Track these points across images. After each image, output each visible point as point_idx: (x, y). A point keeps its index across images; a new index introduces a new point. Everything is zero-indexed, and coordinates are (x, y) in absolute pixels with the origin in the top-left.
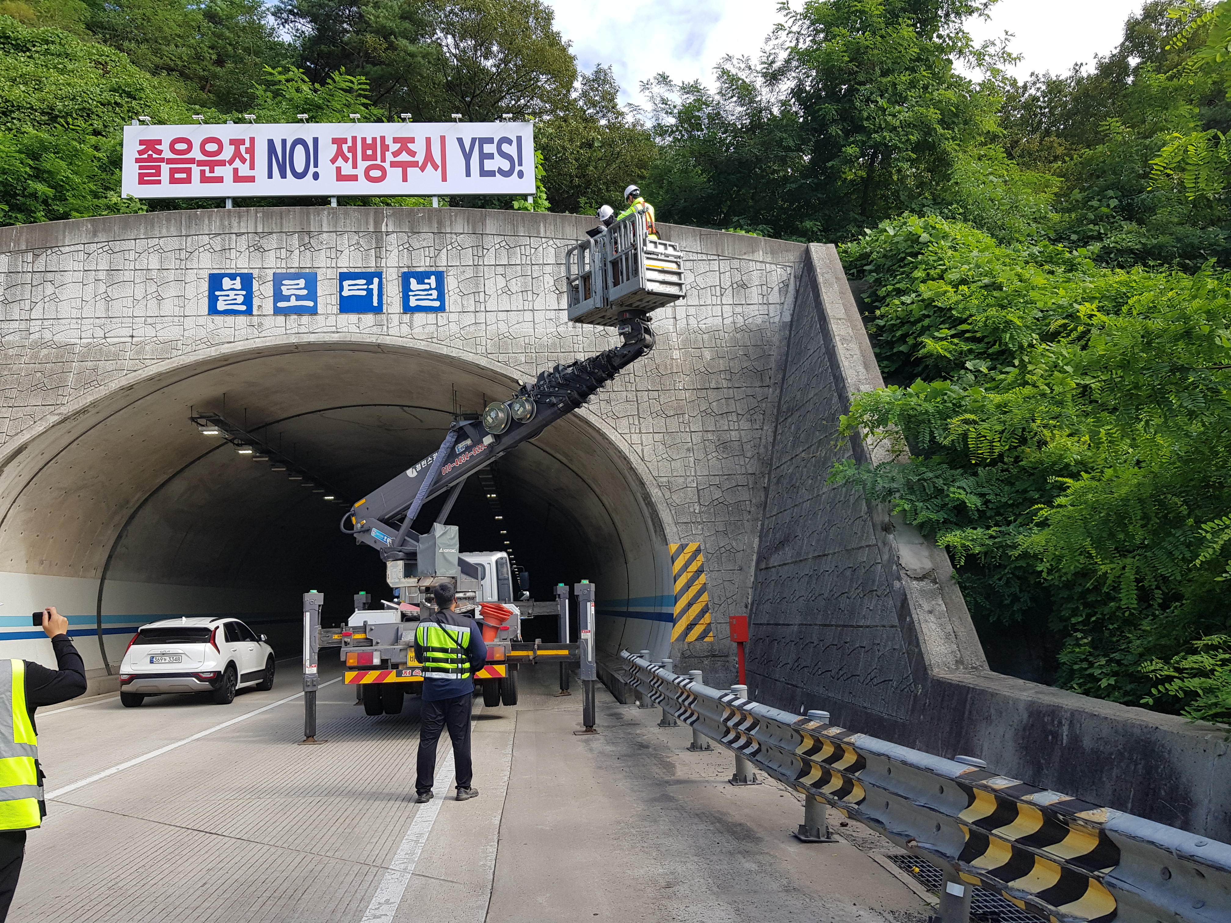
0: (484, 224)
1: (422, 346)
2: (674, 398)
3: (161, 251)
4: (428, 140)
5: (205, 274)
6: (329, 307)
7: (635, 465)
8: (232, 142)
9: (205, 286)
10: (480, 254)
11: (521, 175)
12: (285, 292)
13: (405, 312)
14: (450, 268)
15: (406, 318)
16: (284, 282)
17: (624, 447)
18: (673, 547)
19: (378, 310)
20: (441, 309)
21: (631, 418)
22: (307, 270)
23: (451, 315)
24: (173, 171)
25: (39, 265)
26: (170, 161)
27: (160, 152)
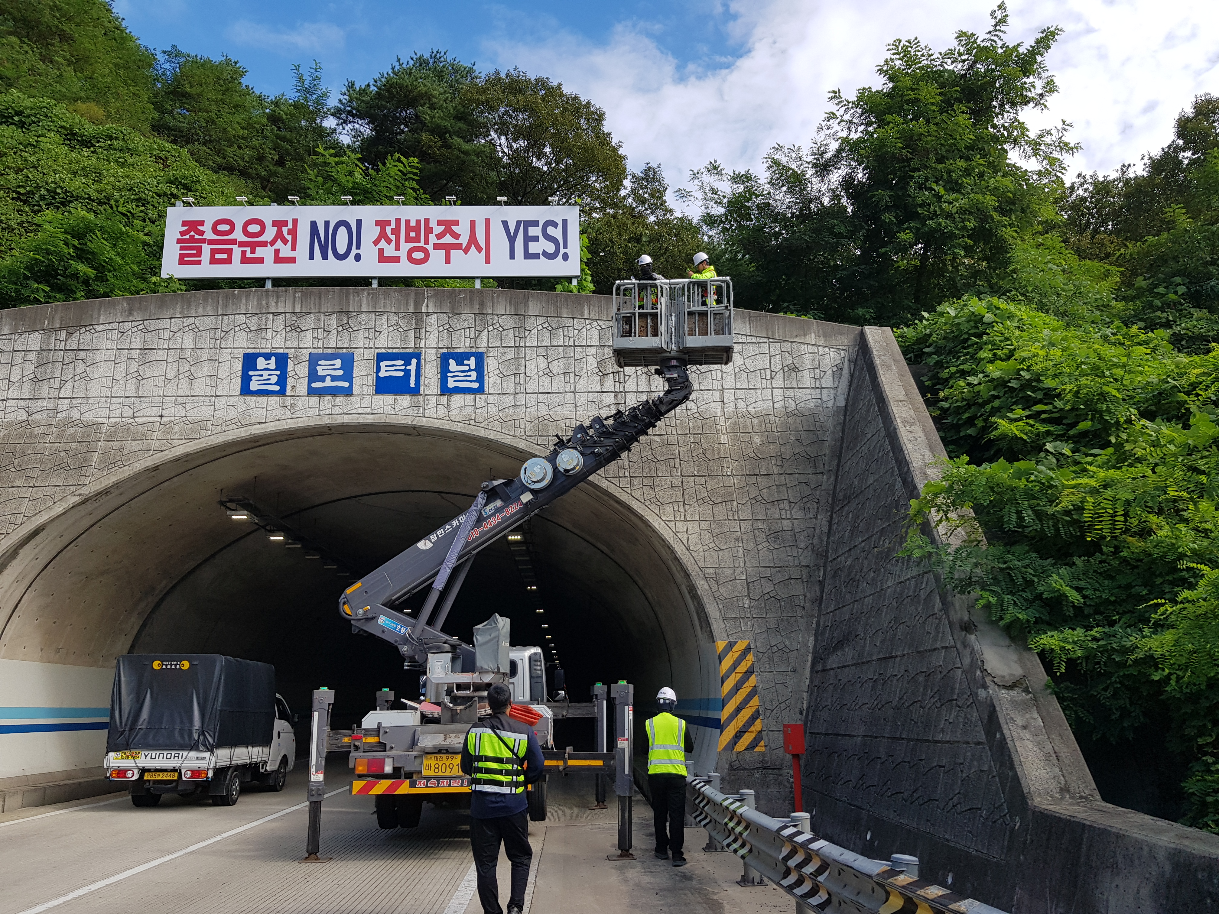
0: (526, 305)
1: (459, 428)
2: (721, 485)
3: (196, 330)
4: (473, 223)
5: (240, 354)
6: (365, 388)
7: (679, 554)
8: (275, 223)
9: (238, 366)
10: (522, 335)
11: (566, 257)
12: (321, 373)
13: (442, 394)
14: (491, 349)
15: (444, 399)
16: (319, 363)
17: (667, 535)
18: (721, 645)
19: (415, 392)
20: (480, 390)
21: (676, 504)
22: (344, 351)
23: (490, 397)
24: (213, 252)
25: (73, 343)
26: (211, 242)
27: (202, 233)
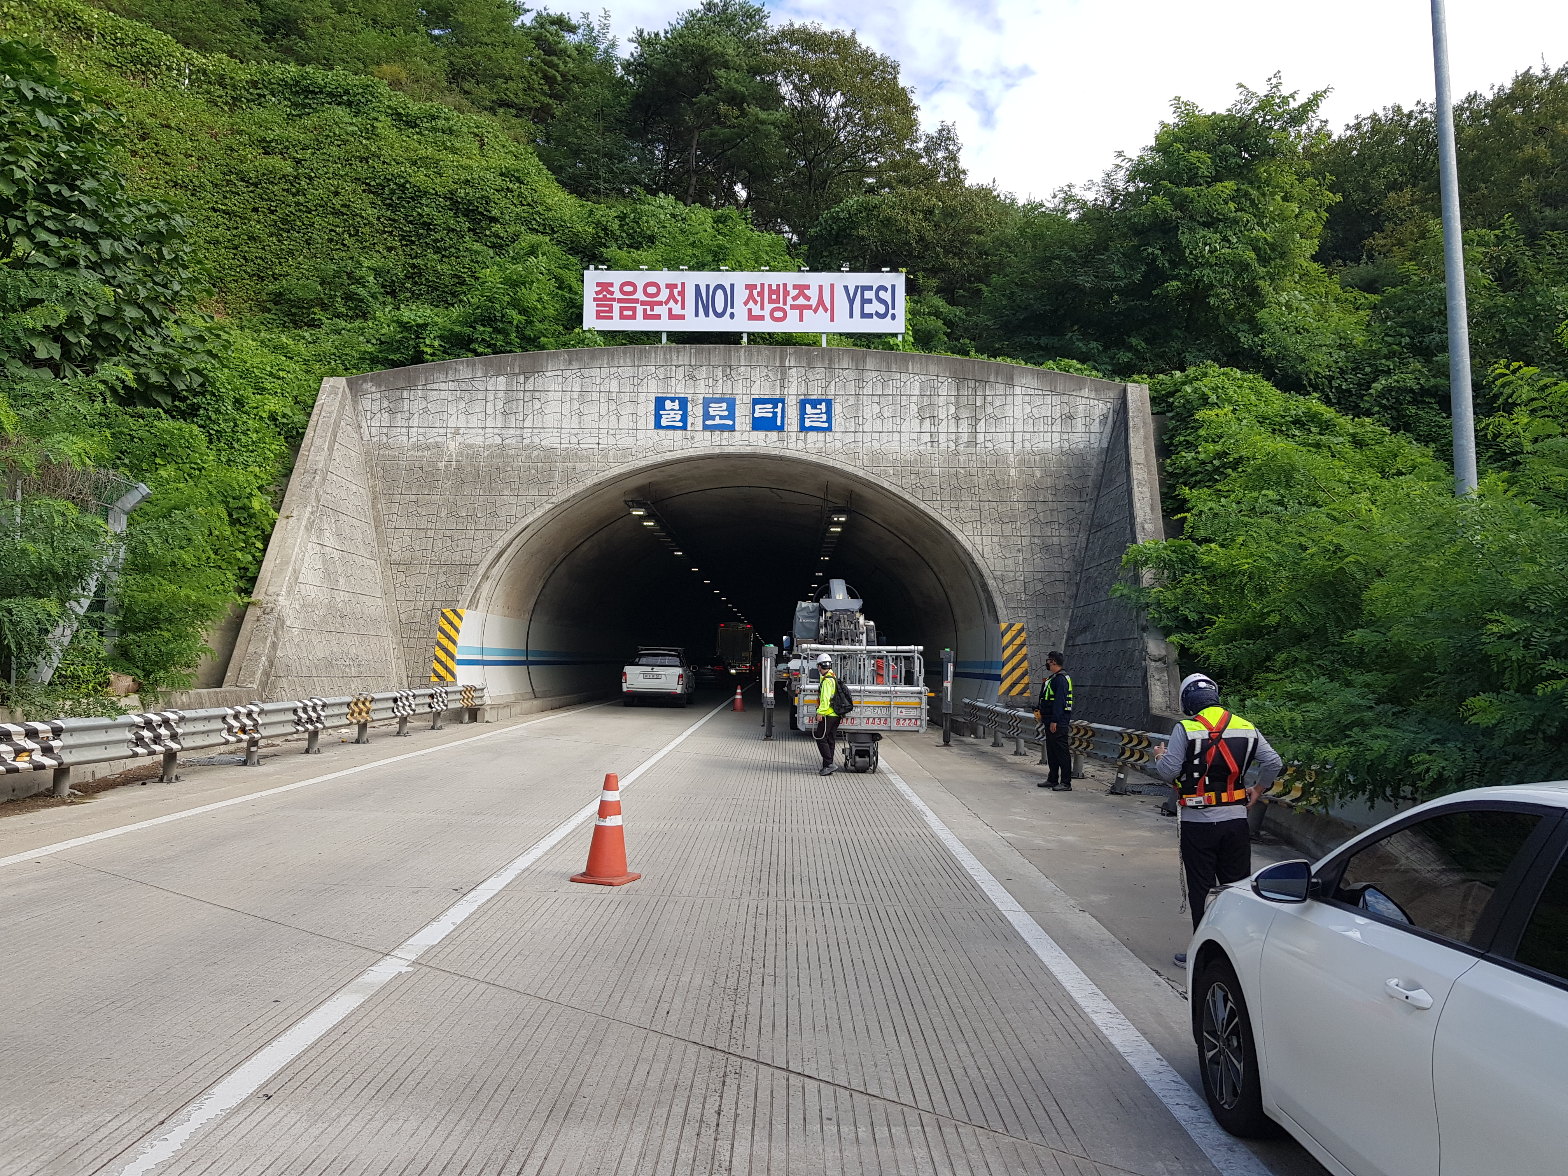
0: (865, 362)
1: (814, 458)
2: (1009, 509)
3: (619, 378)
4: (821, 287)
5: (652, 397)
6: (744, 425)
7: (976, 561)
8: (668, 286)
9: (652, 406)
10: (861, 386)
11: (893, 317)
12: (712, 413)
13: (801, 431)
14: (837, 397)
15: (802, 435)
16: (711, 405)
17: (968, 546)
18: (1003, 626)
19: (781, 429)
20: (829, 429)
21: (975, 523)
22: (728, 396)
23: (836, 434)
24: (622, 309)
25: (529, 386)
26: (620, 301)
27: (612, 293)
